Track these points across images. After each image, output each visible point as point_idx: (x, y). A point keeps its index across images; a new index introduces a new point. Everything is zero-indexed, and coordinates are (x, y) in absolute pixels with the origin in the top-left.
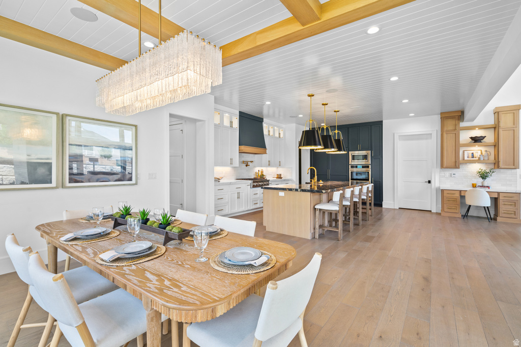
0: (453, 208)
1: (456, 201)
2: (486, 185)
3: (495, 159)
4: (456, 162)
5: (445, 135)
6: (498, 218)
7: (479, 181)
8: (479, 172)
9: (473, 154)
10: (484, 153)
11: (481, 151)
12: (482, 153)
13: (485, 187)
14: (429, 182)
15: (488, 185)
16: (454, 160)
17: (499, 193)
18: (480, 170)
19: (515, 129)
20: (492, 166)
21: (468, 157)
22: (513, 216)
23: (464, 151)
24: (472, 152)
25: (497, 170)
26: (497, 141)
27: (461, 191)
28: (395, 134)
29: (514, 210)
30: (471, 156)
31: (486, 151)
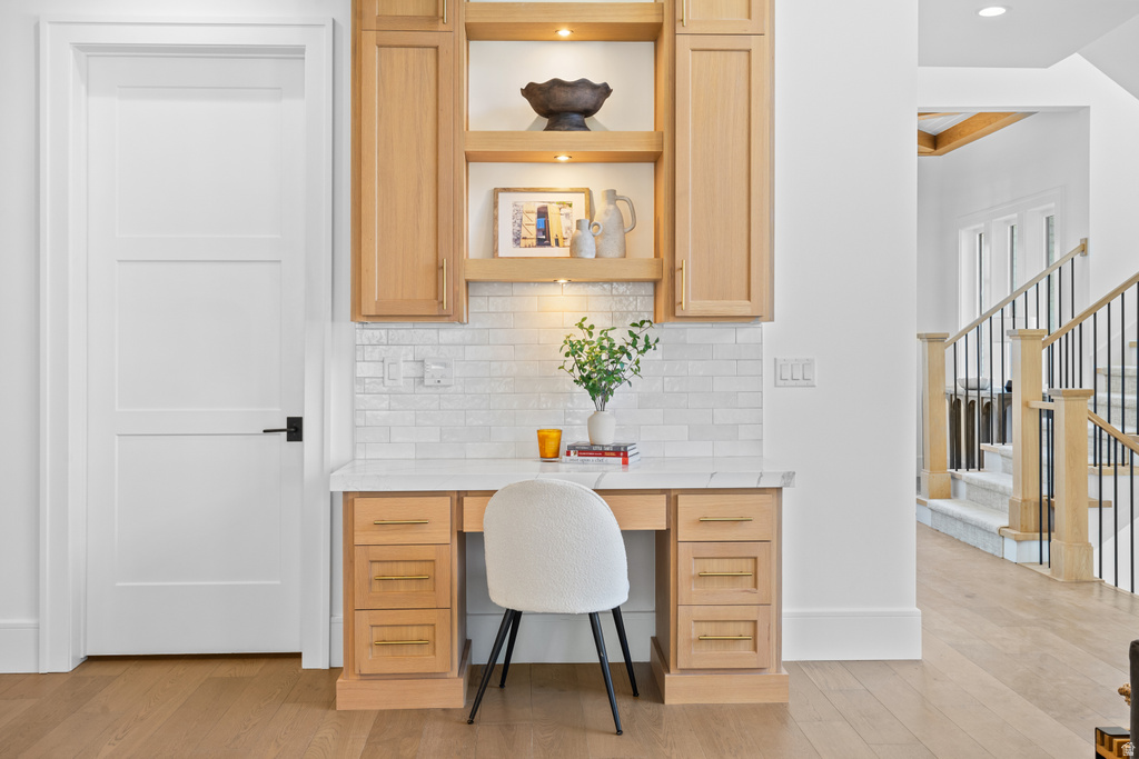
0: (414, 633)
1: (432, 579)
2: (608, 438)
3: (657, 255)
4: (439, 268)
5: (372, 54)
6: (672, 682)
7: (575, 414)
8: (575, 349)
9: (543, 213)
10: (600, 205)
11: (588, 193)
12: (590, 211)
13: (603, 453)
14: (294, 429)
15: (621, 440)
16: (426, 256)
17: (672, 497)
18: (580, 335)
19: (753, 43)
20: (641, 305)
21: (517, 240)
22: (742, 654)
23: (496, 192)
24: (536, 201)
25: (666, 332)
26: (664, 128)
27: (460, 497)
28: (47, 32)
29: (752, 613)
30: (531, 231)
31: (612, 196)
